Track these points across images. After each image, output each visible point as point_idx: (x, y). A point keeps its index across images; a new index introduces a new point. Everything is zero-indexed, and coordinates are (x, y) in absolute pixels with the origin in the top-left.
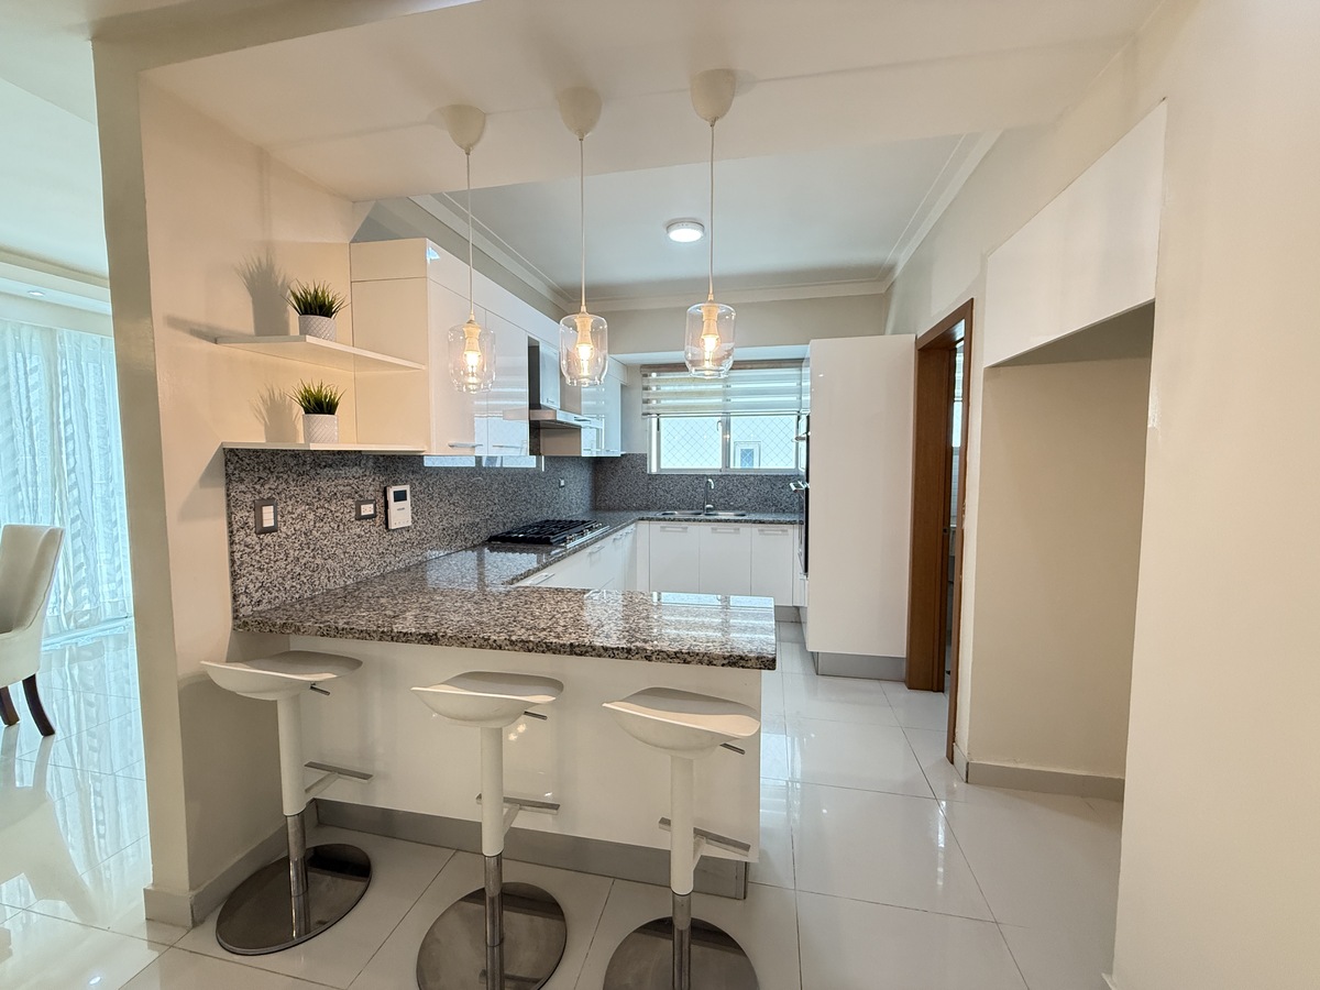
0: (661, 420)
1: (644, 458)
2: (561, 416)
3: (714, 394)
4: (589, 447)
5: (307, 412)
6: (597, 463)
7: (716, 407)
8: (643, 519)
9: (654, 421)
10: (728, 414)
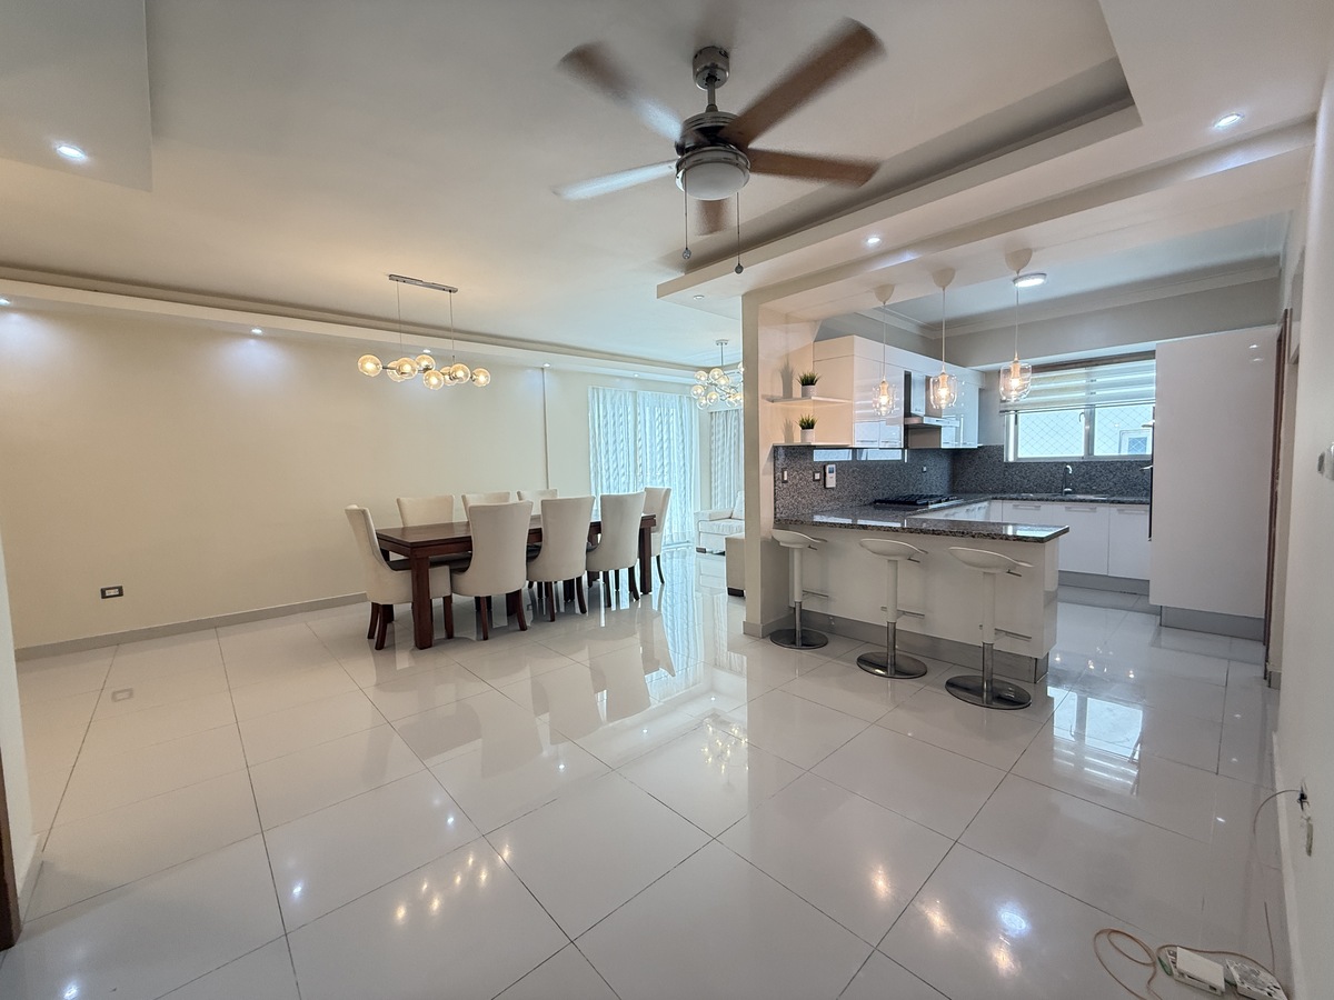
0: (1020, 416)
1: (1000, 449)
2: (926, 421)
3: (1077, 389)
4: (948, 441)
5: (803, 428)
6: (956, 454)
7: (1080, 400)
8: (996, 499)
9: (1012, 417)
10: (1093, 406)
